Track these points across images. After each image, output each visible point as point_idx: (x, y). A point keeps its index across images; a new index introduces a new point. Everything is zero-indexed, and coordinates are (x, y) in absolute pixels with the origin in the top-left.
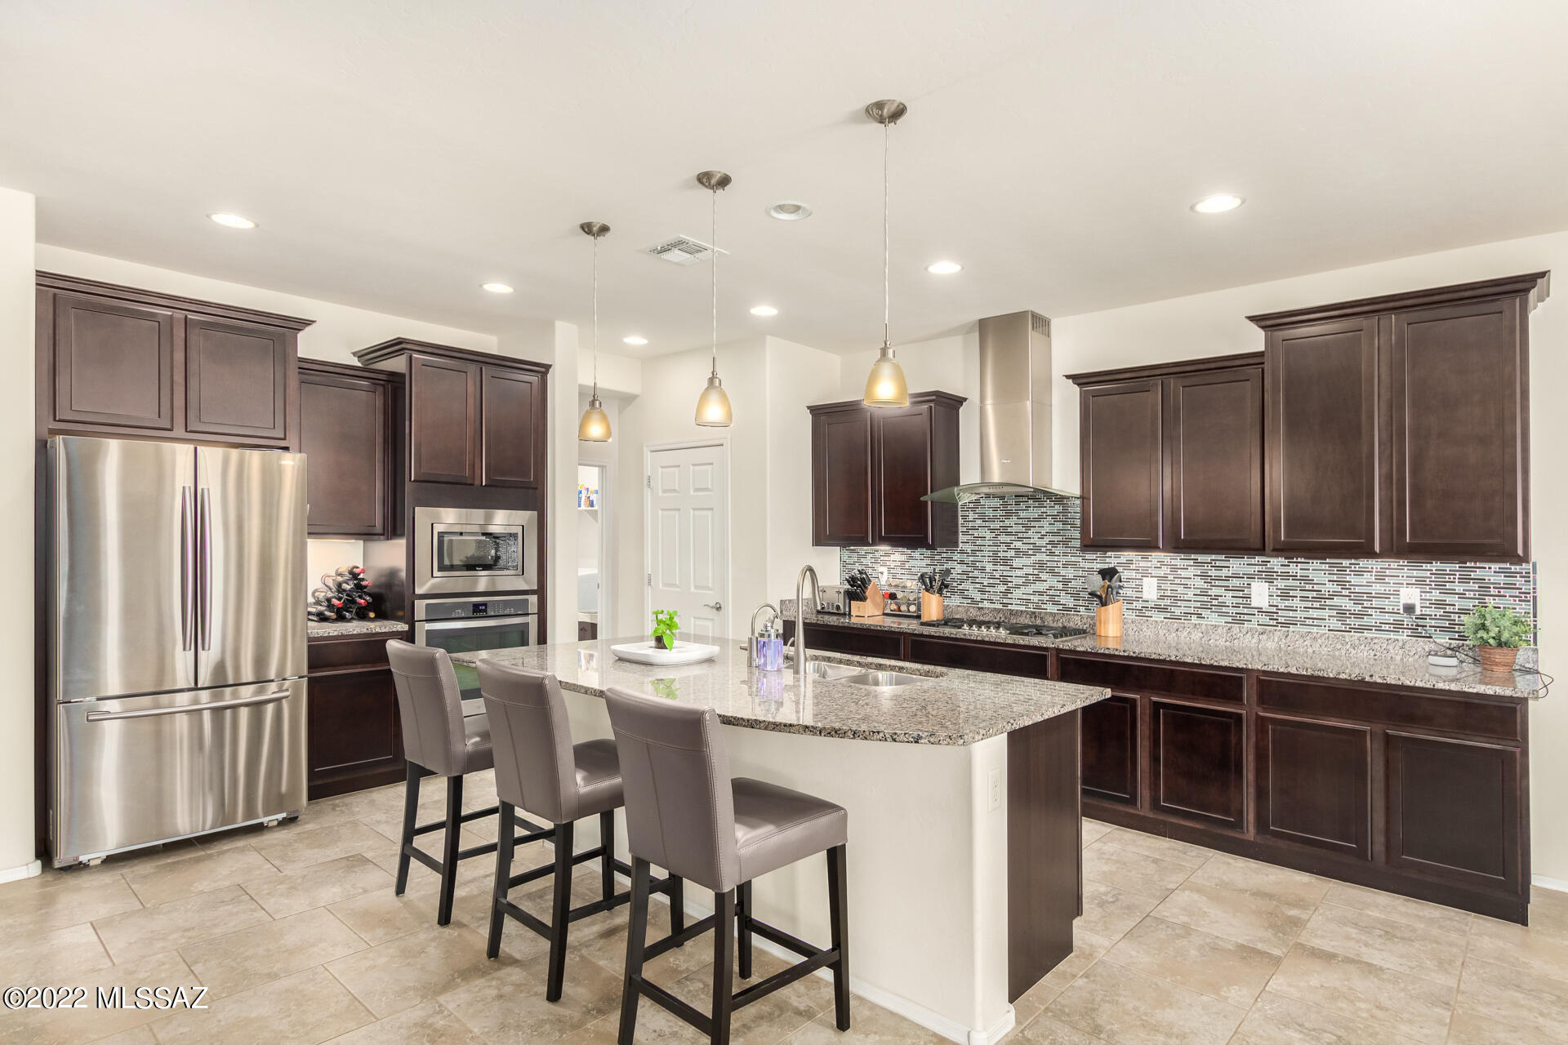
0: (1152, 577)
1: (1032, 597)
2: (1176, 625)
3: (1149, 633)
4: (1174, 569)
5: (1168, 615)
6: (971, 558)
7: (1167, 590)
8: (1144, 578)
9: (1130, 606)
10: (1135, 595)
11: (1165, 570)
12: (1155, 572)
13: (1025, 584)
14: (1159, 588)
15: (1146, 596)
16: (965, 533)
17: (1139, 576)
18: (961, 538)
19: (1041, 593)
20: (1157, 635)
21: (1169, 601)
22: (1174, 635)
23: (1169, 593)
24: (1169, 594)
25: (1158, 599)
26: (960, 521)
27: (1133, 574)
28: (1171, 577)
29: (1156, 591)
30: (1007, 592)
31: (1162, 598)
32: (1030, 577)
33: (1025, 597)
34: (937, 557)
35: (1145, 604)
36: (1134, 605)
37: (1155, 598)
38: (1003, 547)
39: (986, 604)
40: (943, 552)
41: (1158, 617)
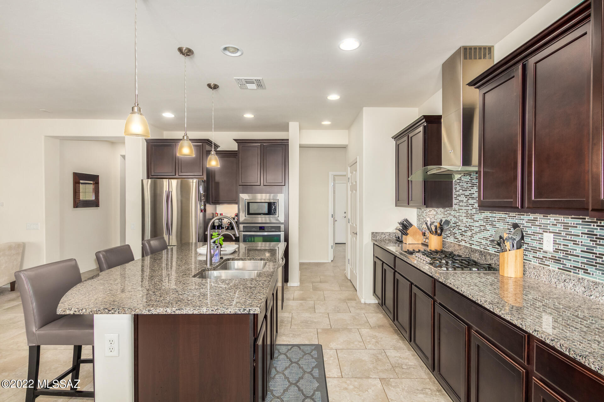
0: (550, 232)
1: (482, 241)
2: (564, 276)
3: (545, 279)
4: (566, 226)
5: (561, 266)
6: (458, 214)
7: (560, 244)
8: (544, 233)
9: (535, 255)
10: (538, 246)
11: (560, 227)
12: (552, 229)
13: (480, 232)
14: (555, 243)
15: (545, 248)
16: (456, 198)
17: (541, 231)
18: (455, 201)
19: (486, 239)
20: (550, 282)
21: (562, 254)
22: (563, 284)
23: (562, 247)
24: (562, 249)
25: (554, 251)
26: (454, 191)
27: (538, 230)
28: (563, 234)
29: (552, 244)
30: (472, 236)
31: (557, 250)
32: (482, 228)
33: (479, 240)
34: (446, 213)
35: (545, 255)
36: (538, 254)
37: (552, 250)
38: (470, 207)
39: (463, 243)
40: (448, 211)
41: (554, 267)
